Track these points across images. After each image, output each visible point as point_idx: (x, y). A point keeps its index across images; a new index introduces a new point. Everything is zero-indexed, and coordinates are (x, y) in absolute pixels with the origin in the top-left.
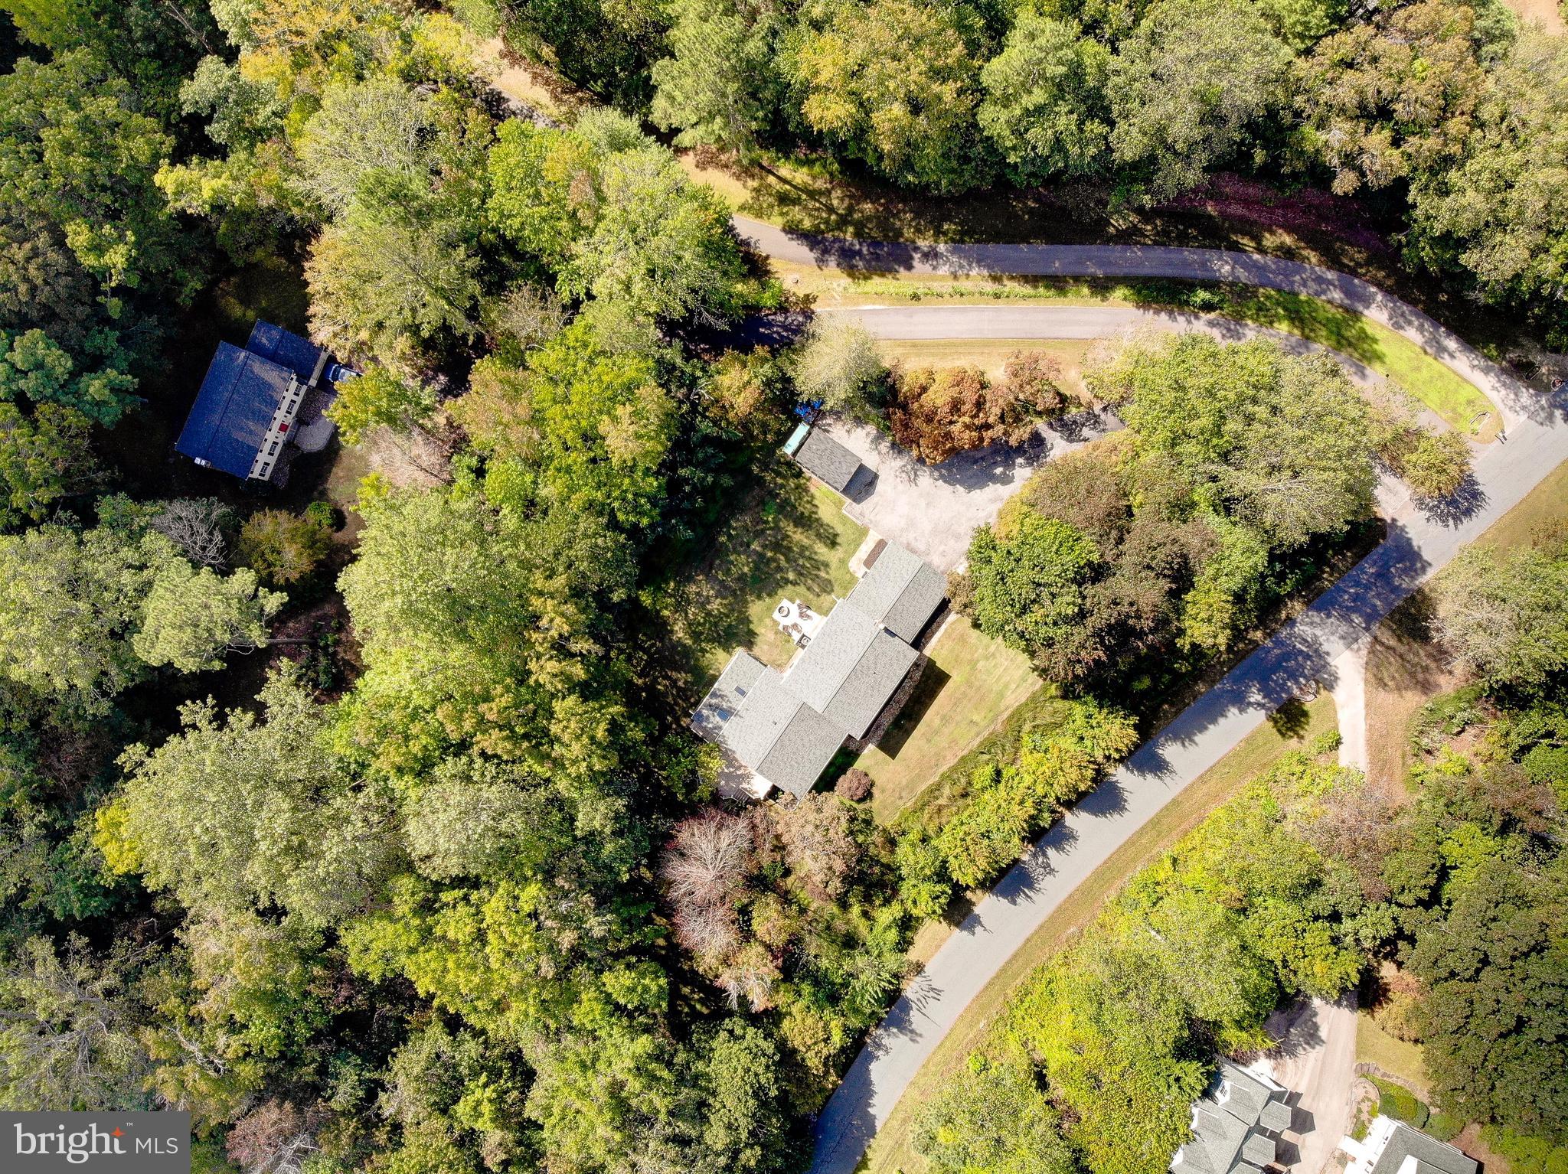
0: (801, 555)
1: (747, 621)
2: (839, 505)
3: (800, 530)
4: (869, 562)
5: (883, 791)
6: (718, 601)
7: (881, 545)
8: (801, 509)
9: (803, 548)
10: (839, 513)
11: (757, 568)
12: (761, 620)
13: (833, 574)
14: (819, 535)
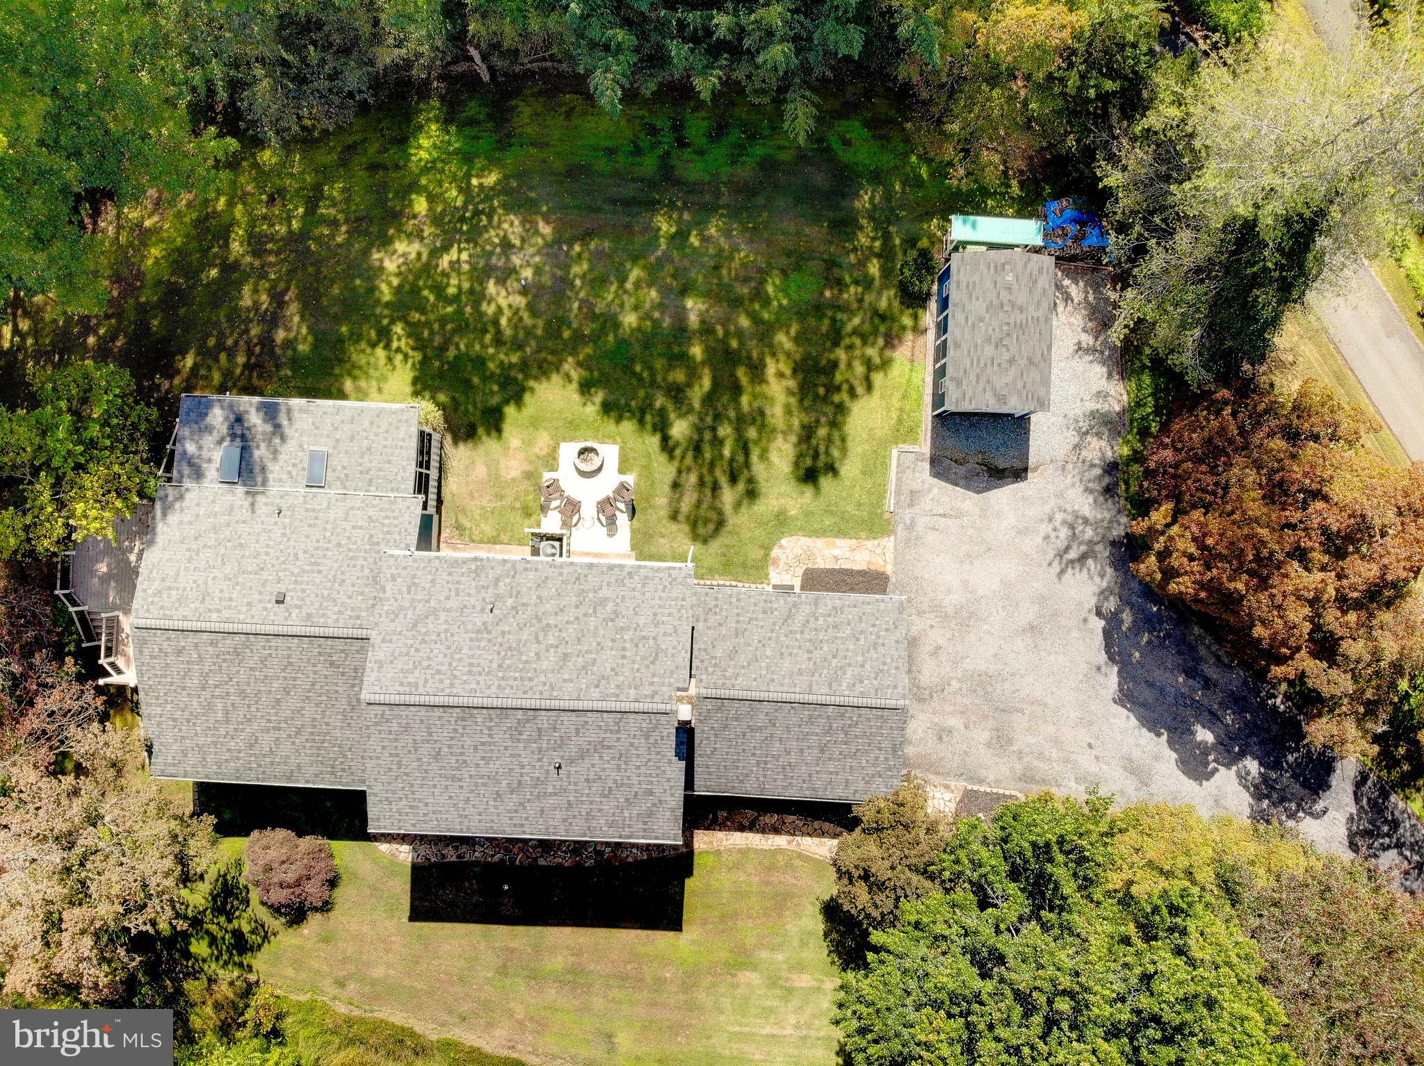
0: (741, 423)
1: (517, 395)
2: (903, 432)
3: (792, 383)
4: (816, 580)
5: (326, 940)
6: (520, 301)
7: (873, 582)
8: (841, 355)
9: (758, 418)
10: (885, 444)
11: (647, 339)
12: (535, 423)
13: (742, 521)
14: (807, 433)
